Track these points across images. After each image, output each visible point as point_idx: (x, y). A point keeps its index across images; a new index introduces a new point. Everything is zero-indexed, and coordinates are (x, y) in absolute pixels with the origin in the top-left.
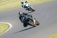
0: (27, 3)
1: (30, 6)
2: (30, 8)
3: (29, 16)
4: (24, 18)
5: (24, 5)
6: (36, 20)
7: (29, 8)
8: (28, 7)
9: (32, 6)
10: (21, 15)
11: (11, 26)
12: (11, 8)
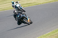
0: (18, 3)
1: (21, 7)
5: (14, 5)
7: (20, 8)
10: (16, 13)
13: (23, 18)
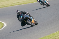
2: (45, 3)
3: (27, 15)
4: (22, 17)
6: (34, 19)
8: (43, 1)
9: (47, 1)
10: (19, 13)
11: (5, 25)
12: (6, 6)
13: (27, 19)
